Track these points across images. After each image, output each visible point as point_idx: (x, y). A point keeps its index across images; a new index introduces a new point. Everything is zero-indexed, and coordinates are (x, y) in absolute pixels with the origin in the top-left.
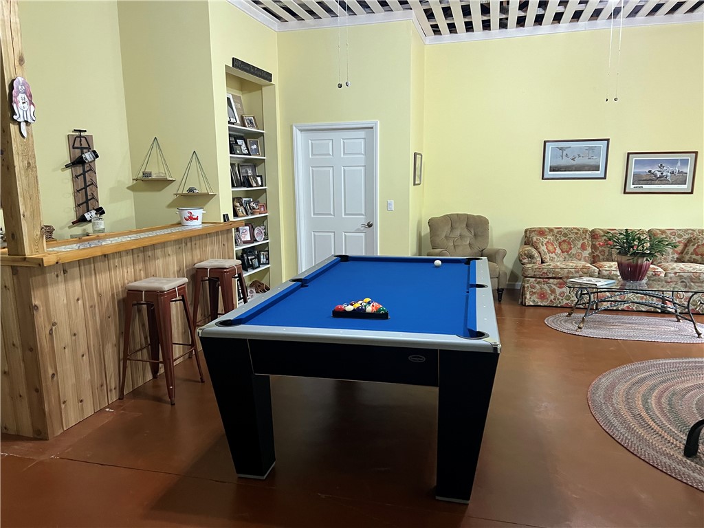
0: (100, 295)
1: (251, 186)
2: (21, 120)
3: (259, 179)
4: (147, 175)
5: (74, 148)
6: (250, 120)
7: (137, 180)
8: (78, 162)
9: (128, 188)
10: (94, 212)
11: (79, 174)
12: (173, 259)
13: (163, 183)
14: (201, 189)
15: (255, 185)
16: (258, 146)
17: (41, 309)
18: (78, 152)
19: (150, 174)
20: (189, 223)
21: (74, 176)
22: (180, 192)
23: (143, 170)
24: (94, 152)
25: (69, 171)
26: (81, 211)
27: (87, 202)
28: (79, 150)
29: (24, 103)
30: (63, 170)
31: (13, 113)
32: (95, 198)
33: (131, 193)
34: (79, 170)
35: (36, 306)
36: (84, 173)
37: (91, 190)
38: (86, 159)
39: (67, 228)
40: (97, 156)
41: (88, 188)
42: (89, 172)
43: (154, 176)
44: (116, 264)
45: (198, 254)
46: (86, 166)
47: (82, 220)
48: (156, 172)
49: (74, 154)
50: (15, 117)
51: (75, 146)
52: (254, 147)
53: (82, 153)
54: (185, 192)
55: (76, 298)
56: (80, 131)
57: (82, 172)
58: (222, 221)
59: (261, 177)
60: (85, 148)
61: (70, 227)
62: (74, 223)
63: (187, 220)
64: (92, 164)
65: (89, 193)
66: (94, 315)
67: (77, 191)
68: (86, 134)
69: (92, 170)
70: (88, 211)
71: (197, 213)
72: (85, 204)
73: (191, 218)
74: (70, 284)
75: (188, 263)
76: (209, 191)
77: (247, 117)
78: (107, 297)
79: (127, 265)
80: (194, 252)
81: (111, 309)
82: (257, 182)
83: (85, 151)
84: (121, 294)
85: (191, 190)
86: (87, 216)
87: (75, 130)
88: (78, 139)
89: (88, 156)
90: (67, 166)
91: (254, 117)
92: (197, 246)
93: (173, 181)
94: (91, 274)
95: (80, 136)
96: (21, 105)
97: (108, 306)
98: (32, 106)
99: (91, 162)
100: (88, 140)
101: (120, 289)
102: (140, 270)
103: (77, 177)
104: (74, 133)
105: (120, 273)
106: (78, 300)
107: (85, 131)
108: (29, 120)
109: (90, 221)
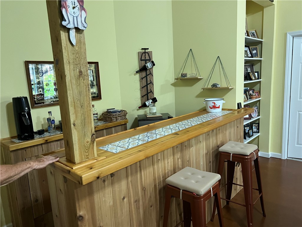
0: (144, 189)
1: (251, 79)
2: (71, 26)
3: (256, 74)
4: (184, 75)
5: (141, 60)
6: (253, 33)
7: (177, 79)
8: (143, 69)
9: (172, 85)
10: (151, 101)
11: (143, 77)
12: (203, 145)
13: (195, 80)
14: (222, 84)
15: (254, 78)
16: (257, 51)
17: (86, 217)
18: (143, 62)
19: (186, 75)
20: (213, 110)
21: (141, 78)
22: (206, 87)
23: (181, 72)
24: (153, 62)
25: (138, 75)
26: (144, 101)
27: (147, 94)
28: (144, 61)
29: (74, 8)
30: (135, 75)
31: (63, 19)
32: (152, 92)
33: (173, 88)
34: (144, 74)
35: (81, 216)
36: (146, 76)
37: (150, 87)
38: (148, 67)
39: (136, 110)
40: (154, 65)
41: (148, 85)
42: (149, 75)
43: (188, 76)
44: (159, 158)
45: (221, 137)
46: (148, 71)
47: (144, 106)
48: (190, 73)
49: (141, 64)
50: (64, 23)
51: (142, 59)
52: (254, 52)
53: (146, 63)
54: (210, 86)
55: (122, 197)
56: (145, 49)
57: (145, 75)
58: (237, 108)
59: (258, 72)
60: (148, 60)
61: (138, 110)
62: (140, 108)
63: (212, 108)
64: (150, 70)
65: (149, 89)
66: (138, 208)
67: (142, 88)
68: (149, 50)
69: (151, 74)
70: (148, 100)
71: (219, 103)
72: (146, 96)
73: (214, 107)
74: (117, 186)
75: (213, 146)
76: (228, 86)
77: (250, 31)
78: (150, 190)
79: (168, 157)
80: (218, 137)
81: (153, 199)
82: (255, 77)
83: (147, 61)
84: (162, 183)
85: (214, 85)
86: (147, 103)
87: (142, 49)
88: (144, 54)
89: (149, 65)
90: (137, 72)
91: (255, 31)
92: (220, 131)
93: (201, 79)
94: (136, 172)
95: (145, 53)
96: (70, 10)
97: (150, 197)
98: (83, 12)
99: (150, 69)
100: (149, 54)
101: (162, 179)
102: (178, 159)
103: (142, 79)
104: (142, 51)
105: (162, 165)
106: (124, 198)
107: (148, 49)
108: (80, 27)
109: (148, 106)
